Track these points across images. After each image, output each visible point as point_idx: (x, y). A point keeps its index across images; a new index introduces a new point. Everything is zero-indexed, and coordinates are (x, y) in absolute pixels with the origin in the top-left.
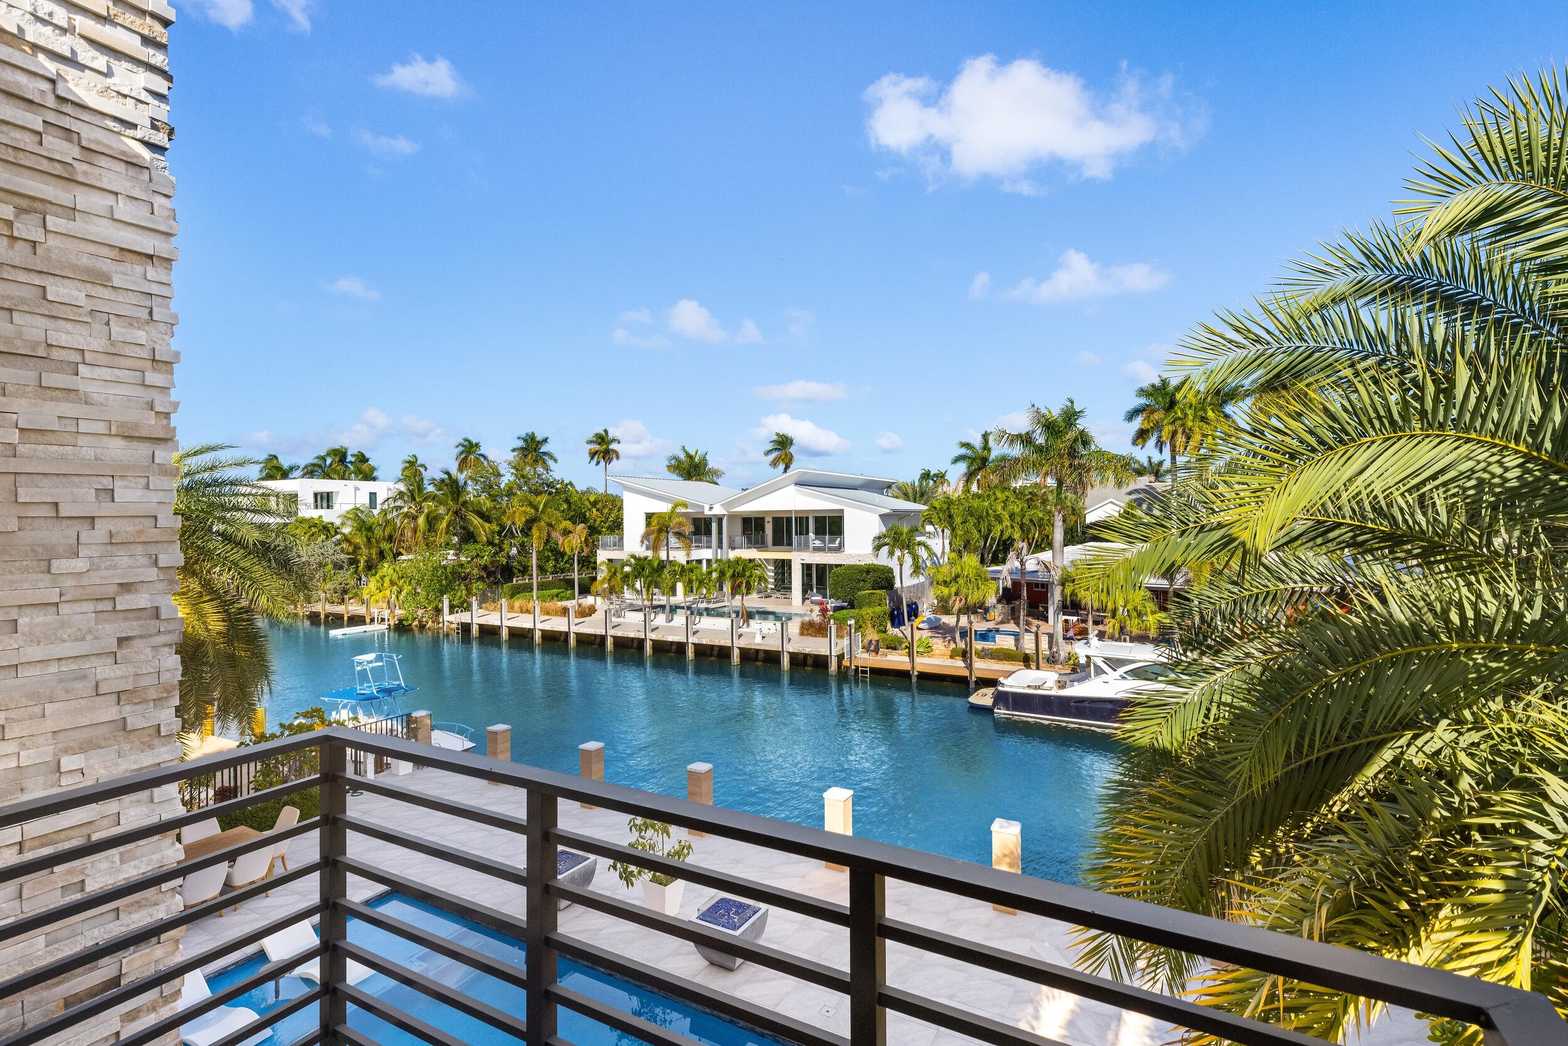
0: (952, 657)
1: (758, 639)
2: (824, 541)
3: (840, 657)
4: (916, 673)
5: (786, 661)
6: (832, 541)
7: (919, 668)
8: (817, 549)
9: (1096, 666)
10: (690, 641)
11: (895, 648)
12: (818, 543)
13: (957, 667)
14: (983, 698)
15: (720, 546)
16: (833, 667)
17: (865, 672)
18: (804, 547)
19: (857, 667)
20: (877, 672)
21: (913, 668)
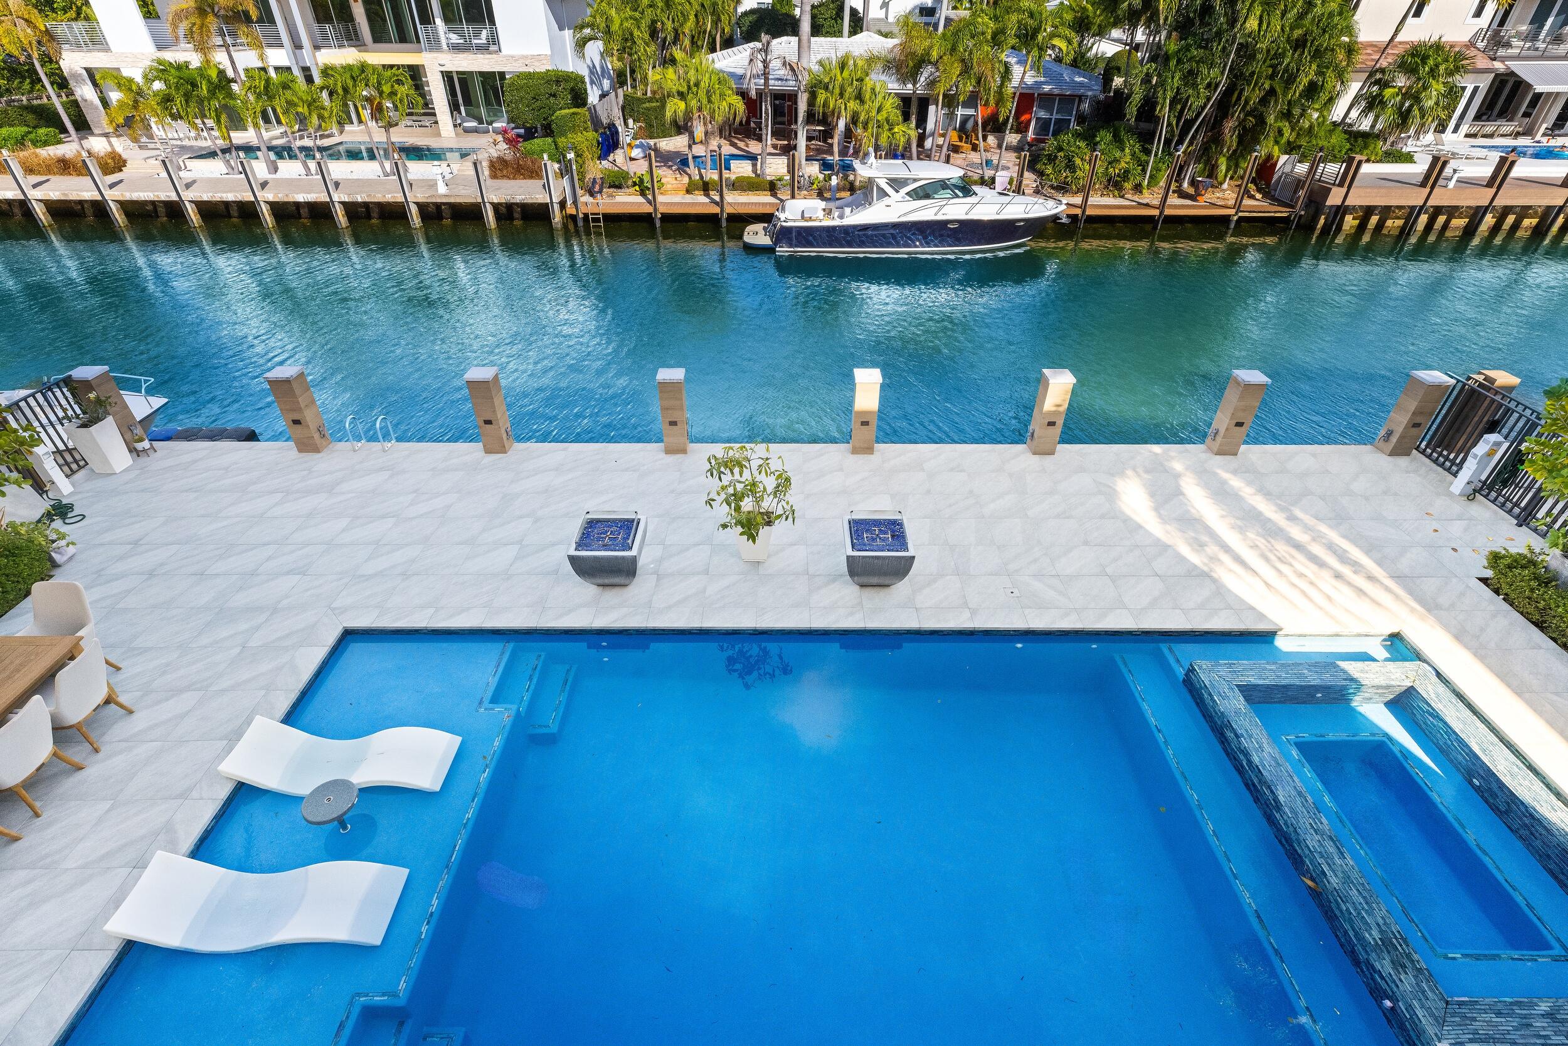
0: (688, 192)
1: (442, 189)
2: (462, 36)
3: (563, 204)
4: (659, 216)
5: (490, 215)
6: (477, 35)
7: (662, 209)
8: (455, 48)
9: (878, 187)
10: (336, 198)
11: (619, 187)
12: (455, 38)
13: (699, 203)
14: (757, 235)
15: (297, 46)
16: (557, 218)
17: (598, 220)
18: (434, 45)
19: (586, 216)
20: (609, 218)
21: (655, 209)
